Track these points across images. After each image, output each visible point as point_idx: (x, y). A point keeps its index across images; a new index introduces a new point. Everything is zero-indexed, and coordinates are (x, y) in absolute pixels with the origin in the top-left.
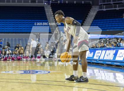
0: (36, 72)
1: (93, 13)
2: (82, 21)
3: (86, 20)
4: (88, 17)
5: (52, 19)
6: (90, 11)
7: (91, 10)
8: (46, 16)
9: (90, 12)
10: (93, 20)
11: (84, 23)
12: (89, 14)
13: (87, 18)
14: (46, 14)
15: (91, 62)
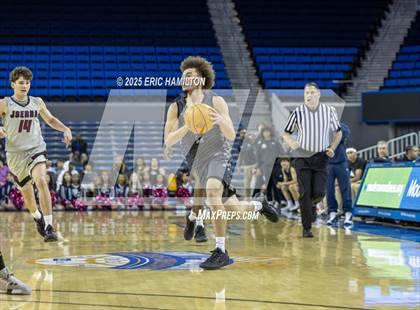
0: (175, 261)
1: (398, 20)
2: (355, 51)
3: (372, 46)
4: (381, 35)
5: (238, 43)
6: (388, 11)
7: (391, 7)
8: (214, 32)
9: (386, 13)
10: (401, 46)
11: (364, 57)
12: (384, 22)
13: (377, 39)
14: (212, 24)
15: (394, 217)
